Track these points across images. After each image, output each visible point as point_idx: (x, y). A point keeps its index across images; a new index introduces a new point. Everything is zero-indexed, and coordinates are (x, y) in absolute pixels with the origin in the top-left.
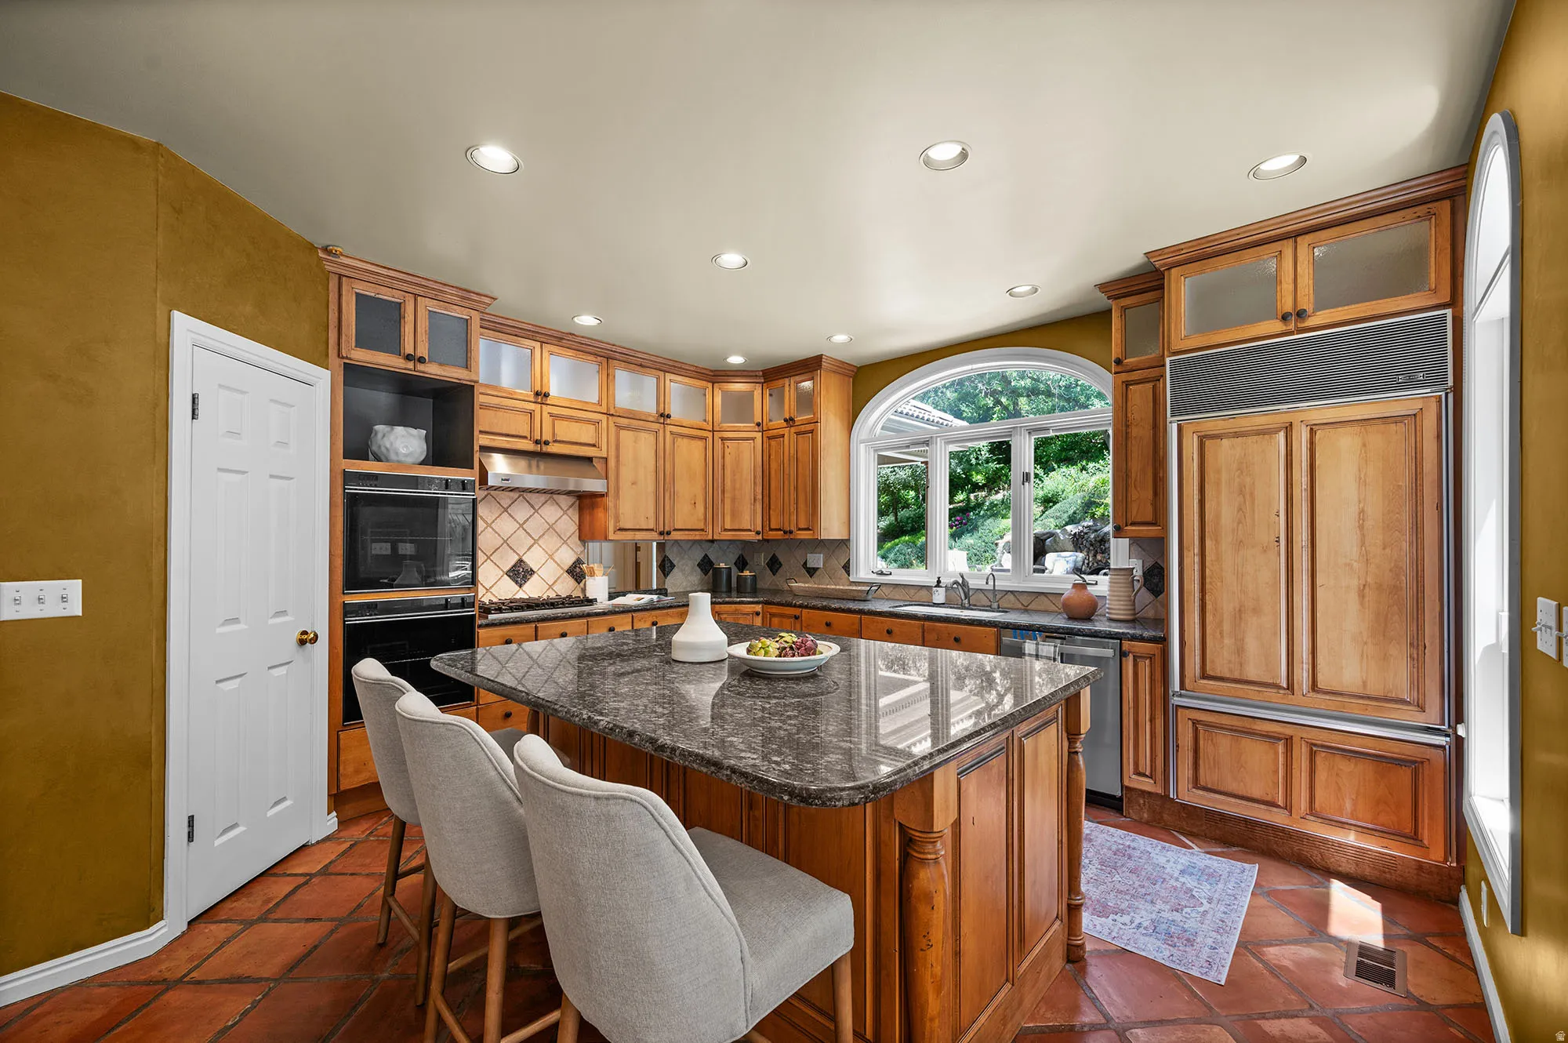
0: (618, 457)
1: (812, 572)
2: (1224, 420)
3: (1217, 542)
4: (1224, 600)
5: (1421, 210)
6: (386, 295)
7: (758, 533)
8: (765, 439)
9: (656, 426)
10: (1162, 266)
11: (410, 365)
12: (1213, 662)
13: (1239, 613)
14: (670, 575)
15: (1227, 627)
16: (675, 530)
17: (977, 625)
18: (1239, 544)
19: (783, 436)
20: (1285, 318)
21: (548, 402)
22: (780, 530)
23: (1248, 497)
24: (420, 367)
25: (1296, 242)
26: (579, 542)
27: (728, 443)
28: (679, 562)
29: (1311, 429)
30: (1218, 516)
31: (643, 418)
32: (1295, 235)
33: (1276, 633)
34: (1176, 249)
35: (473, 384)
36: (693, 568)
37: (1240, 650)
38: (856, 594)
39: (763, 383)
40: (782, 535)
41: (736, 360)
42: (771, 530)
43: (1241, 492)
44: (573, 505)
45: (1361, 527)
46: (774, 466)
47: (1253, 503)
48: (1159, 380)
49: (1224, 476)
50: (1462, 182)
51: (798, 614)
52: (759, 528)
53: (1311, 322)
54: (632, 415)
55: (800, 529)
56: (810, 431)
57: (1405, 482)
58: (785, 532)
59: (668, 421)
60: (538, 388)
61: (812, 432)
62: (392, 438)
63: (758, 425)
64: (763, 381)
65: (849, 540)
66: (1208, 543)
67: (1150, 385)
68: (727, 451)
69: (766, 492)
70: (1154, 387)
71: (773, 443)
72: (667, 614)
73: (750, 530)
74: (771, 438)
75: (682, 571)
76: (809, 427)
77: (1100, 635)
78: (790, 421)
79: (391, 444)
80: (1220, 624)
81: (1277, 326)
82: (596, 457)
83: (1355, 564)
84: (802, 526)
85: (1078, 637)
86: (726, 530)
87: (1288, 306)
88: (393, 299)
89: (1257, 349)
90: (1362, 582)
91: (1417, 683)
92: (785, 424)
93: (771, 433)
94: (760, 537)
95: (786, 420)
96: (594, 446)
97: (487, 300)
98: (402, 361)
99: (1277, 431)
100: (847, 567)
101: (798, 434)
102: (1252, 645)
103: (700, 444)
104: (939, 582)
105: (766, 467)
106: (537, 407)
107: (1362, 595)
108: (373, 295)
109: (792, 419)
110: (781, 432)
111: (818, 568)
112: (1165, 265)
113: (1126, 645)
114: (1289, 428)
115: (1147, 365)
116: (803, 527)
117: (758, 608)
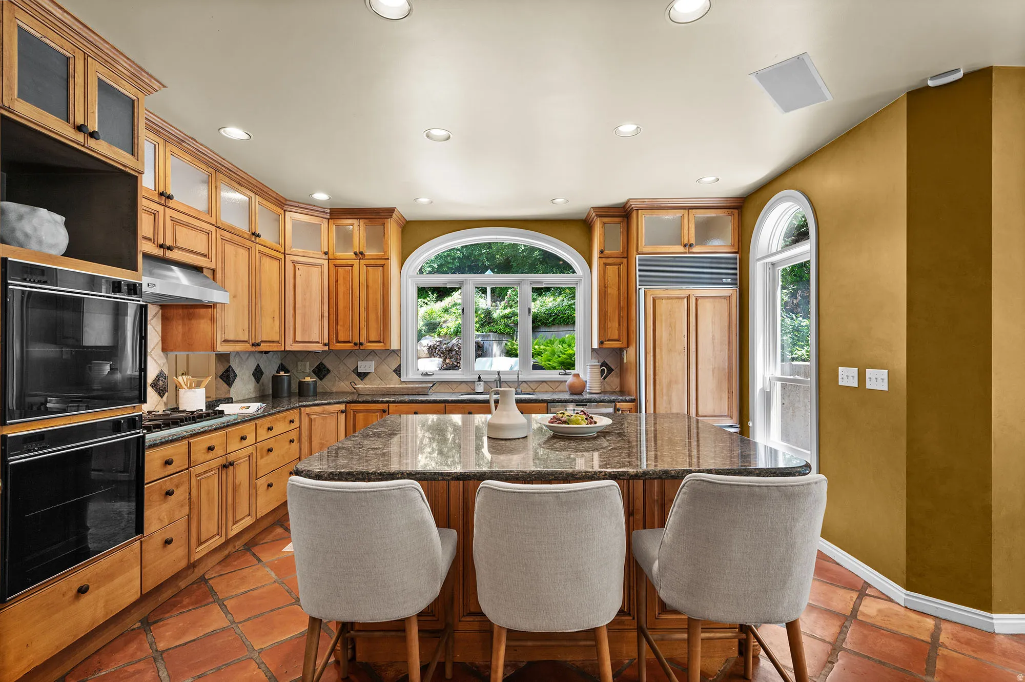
0: (223, 269)
1: (363, 376)
2: (664, 290)
3: (661, 349)
4: (663, 378)
5: (730, 211)
6: (54, 41)
7: (325, 345)
8: (331, 266)
9: (249, 243)
10: (634, 207)
11: (80, 137)
12: (659, 408)
13: (670, 384)
14: (234, 384)
15: (665, 391)
16: (262, 341)
17: (533, 403)
18: (670, 351)
19: (352, 266)
20: (685, 246)
21: (170, 205)
22: (349, 342)
23: (673, 328)
24: (92, 143)
25: (688, 212)
26: (162, 354)
27: (298, 266)
28: (239, 371)
29: (696, 298)
30: (661, 338)
31: (241, 234)
32: (689, 209)
33: (683, 393)
34: (643, 200)
35: (136, 174)
36: (249, 377)
37: (670, 402)
38: (420, 390)
39: (328, 219)
40: (352, 346)
41: (321, 196)
42: (338, 342)
43: (670, 326)
44: (156, 314)
45: (713, 343)
46: (341, 289)
47: (675, 331)
48: (620, 265)
49: (664, 318)
50: (742, 204)
51: (386, 408)
52: (327, 341)
53: (695, 249)
54: (232, 231)
55: (370, 342)
56: (382, 264)
57: (726, 324)
58: (355, 344)
59: (257, 240)
60: (161, 190)
61: (383, 266)
62: (35, 221)
63: (326, 253)
64: (329, 217)
65: (400, 350)
66: (657, 350)
67: (617, 267)
68: (298, 272)
69: (333, 310)
70: (618, 268)
71: (341, 270)
72: (277, 419)
73: (318, 342)
74: (336, 266)
75: (242, 379)
76: (382, 262)
77: (605, 401)
78: (360, 255)
79: (35, 229)
80: (662, 389)
81: (680, 249)
82: (206, 268)
83: (712, 359)
84: (372, 338)
85: (593, 404)
86: (297, 342)
87: (686, 242)
88: (61, 51)
89: (674, 258)
90: (714, 367)
91: (730, 408)
92: (354, 256)
93: (338, 262)
94: (326, 348)
95: (355, 254)
96: (205, 256)
97: (156, 85)
98: (72, 130)
99: (684, 298)
100: (398, 371)
101: (367, 266)
102: (675, 399)
103: (276, 263)
104: (479, 378)
105: (333, 289)
106: (160, 209)
107: (713, 371)
108: (39, 35)
109: (362, 253)
110: (350, 262)
111: (369, 373)
112: (636, 207)
113: (618, 405)
114: (688, 298)
115: (615, 256)
116: (373, 340)
117: (342, 407)
